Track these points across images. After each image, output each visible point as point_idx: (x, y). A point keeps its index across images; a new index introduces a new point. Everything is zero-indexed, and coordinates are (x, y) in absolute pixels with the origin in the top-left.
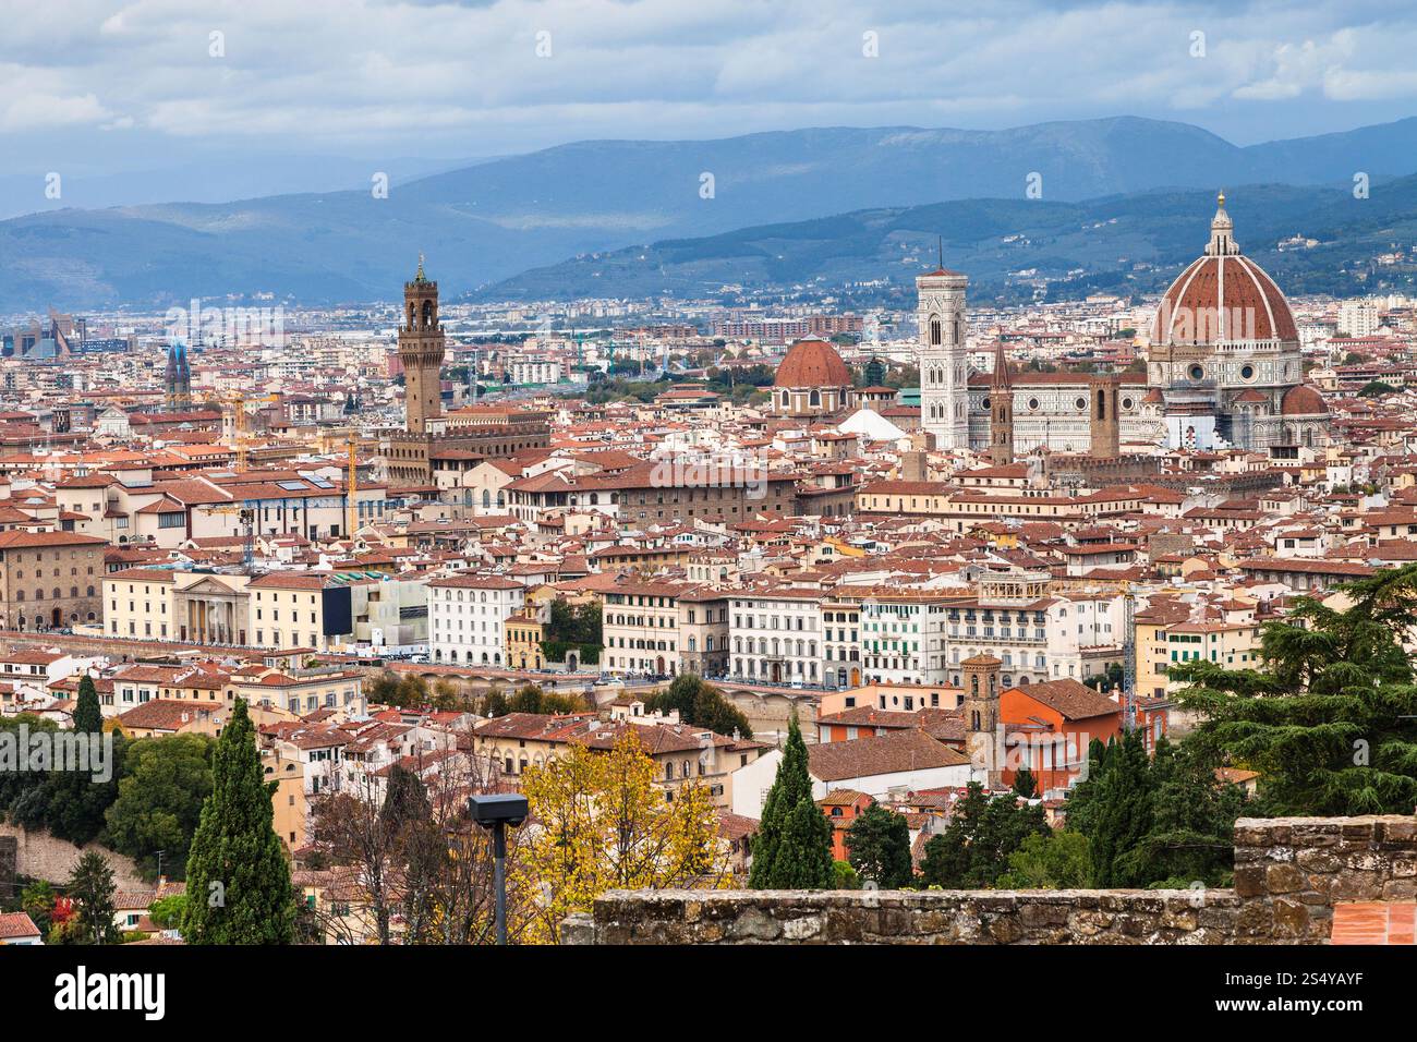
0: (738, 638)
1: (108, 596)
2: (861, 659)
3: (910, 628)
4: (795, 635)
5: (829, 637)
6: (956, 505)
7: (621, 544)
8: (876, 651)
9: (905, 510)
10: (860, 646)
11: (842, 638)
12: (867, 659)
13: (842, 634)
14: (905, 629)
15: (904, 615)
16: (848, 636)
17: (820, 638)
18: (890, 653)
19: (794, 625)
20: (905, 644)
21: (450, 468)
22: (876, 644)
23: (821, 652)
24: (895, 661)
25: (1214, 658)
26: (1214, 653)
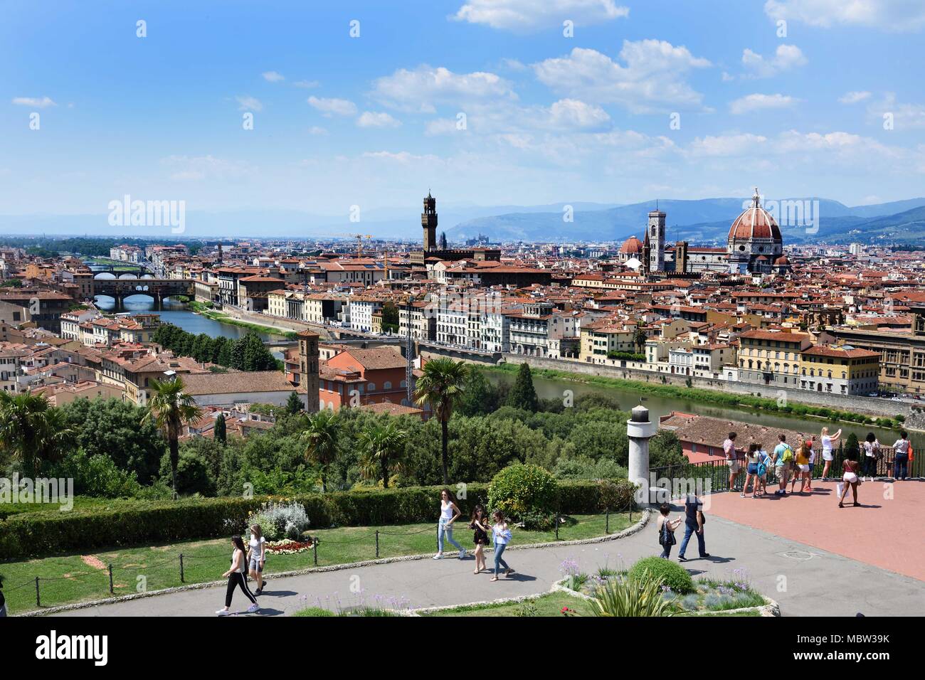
0: (439, 326)
1: (269, 299)
2: (481, 337)
3: (498, 325)
4: (458, 325)
5: (469, 327)
8: (486, 334)
9: (588, 285)
10: (480, 331)
11: (474, 328)
13: (474, 326)
16: (476, 326)
17: (466, 326)
18: (490, 335)
20: (496, 332)
22: (486, 330)
23: (467, 333)
24: (492, 338)
25: (613, 345)
26: (613, 342)
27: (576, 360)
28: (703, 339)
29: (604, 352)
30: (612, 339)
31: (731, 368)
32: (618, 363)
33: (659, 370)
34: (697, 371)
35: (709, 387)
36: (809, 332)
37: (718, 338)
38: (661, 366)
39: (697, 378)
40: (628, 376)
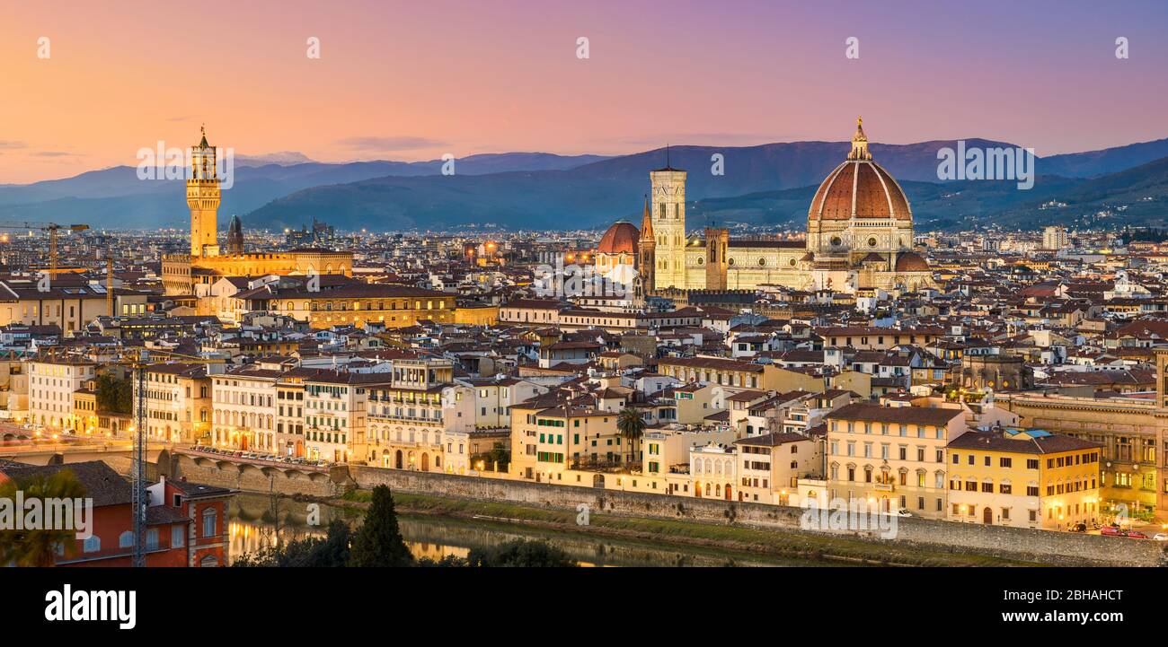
0: (218, 411)
2: (305, 433)
3: (340, 407)
4: (258, 410)
5: (281, 414)
6: (563, 318)
7: (243, 336)
8: (315, 426)
9: (530, 320)
10: (303, 420)
11: (290, 414)
12: (308, 433)
13: (290, 410)
14: (336, 408)
15: (337, 394)
16: (295, 412)
17: (274, 411)
18: (325, 428)
19: (257, 401)
20: (336, 421)
21: (204, 282)
22: (315, 419)
23: (276, 425)
24: (329, 435)
25: (577, 442)
26: (577, 437)
27: (503, 476)
28: (757, 422)
29: (559, 458)
30: (574, 430)
31: (813, 482)
32: (587, 479)
33: (671, 491)
34: (745, 490)
35: (770, 523)
36: (963, 404)
37: (785, 422)
38: (674, 482)
39: (748, 505)
40: (607, 507)
